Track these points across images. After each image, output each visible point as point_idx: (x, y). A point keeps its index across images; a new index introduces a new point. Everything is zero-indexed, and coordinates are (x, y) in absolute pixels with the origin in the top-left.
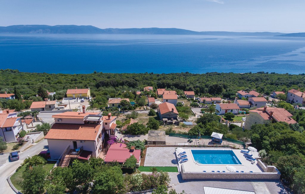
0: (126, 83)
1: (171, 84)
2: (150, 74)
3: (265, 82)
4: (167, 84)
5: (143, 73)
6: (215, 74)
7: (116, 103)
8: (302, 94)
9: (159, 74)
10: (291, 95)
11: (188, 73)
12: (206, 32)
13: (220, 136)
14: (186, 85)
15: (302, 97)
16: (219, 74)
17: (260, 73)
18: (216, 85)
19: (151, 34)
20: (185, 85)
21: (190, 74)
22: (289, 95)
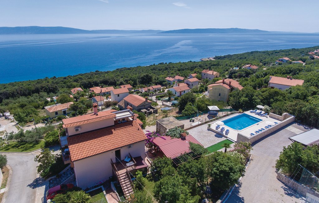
0: (41, 89)
1: (99, 82)
2: (53, 79)
3: (173, 69)
4: (93, 82)
5: (43, 79)
6: (125, 70)
7: (60, 109)
8: (213, 72)
9: (65, 76)
10: (205, 75)
11: (99, 71)
12: (96, 30)
13: (216, 108)
14: (116, 80)
15: (213, 74)
16: (129, 69)
17: (161, 64)
18: (147, 75)
19: (31, 34)
20: (114, 80)
21: (101, 72)
22: (203, 74)
